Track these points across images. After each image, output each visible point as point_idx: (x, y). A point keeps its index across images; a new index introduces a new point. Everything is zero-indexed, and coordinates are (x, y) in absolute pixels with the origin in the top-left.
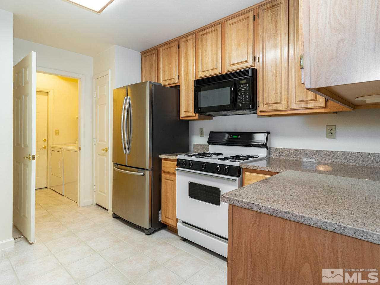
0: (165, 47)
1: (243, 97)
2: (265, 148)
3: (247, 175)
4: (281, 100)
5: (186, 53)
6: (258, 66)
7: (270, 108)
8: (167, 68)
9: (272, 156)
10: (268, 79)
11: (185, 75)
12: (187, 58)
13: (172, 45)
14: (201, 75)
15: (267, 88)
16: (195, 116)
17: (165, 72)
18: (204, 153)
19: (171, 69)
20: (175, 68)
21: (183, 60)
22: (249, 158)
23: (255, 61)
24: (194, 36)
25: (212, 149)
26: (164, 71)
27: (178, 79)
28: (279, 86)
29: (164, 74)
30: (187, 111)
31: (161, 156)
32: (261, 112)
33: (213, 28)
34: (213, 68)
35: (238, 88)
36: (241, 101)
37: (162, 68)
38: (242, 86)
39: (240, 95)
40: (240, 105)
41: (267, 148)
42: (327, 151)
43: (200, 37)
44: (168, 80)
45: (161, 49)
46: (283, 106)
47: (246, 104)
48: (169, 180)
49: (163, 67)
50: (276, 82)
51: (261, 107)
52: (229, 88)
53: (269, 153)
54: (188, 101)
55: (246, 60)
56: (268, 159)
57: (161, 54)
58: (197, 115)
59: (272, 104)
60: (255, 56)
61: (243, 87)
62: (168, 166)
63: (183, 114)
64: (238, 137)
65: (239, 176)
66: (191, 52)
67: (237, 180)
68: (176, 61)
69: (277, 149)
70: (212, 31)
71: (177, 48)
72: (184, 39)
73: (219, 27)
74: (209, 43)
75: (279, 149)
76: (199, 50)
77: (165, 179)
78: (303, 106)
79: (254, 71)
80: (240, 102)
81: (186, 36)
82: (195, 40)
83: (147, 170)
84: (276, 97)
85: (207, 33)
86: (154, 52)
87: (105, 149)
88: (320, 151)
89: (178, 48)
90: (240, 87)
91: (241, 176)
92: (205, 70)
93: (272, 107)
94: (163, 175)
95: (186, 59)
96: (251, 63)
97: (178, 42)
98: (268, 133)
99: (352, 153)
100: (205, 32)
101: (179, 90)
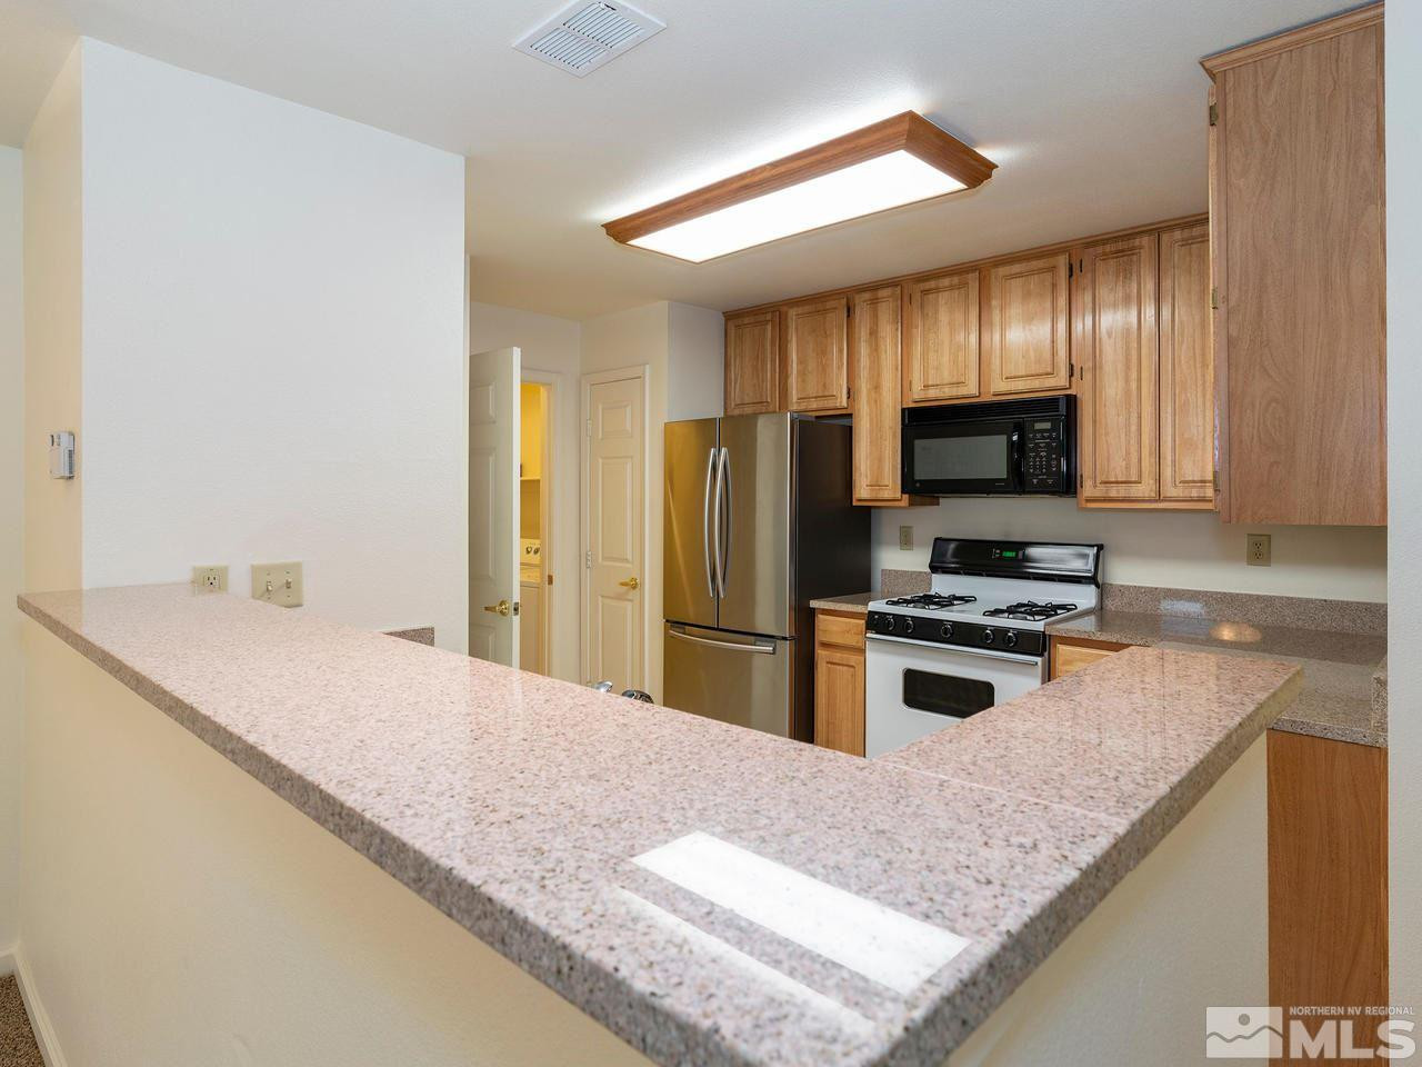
0: (807, 308)
1: (1041, 462)
2: (1093, 586)
3: (1063, 651)
4: (1140, 476)
5: (874, 333)
6: (1082, 390)
7: (1113, 493)
8: (812, 365)
9: (1110, 604)
10: (1106, 425)
11: (869, 391)
12: (877, 345)
13: (829, 305)
14: (919, 394)
15: (1105, 446)
16: (900, 500)
17: (804, 374)
18: (925, 596)
19: (824, 369)
20: (840, 368)
21: (863, 350)
22: (1059, 612)
23: (1071, 375)
24: (899, 292)
25: (943, 585)
26: (802, 374)
27: (848, 398)
28: (1133, 441)
29: (804, 381)
30: (875, 485)
31: (814, 604)
32: (1088, 501)
33: (956, 280)
34: (955, 380)
35: (1029, 439)
36: (1038, 472)
37: (795, 365)
38: (1038, 436)
39: (1034, 458)
40: (1035, 481)
41: (1098, 586)
42: (1250, 596)
43: (917, 297)
44: (816, 397)
45: (792, 312)
46: (1145, 489)
47: (1050, 482)
48: (839, 664)
49: (800, 362)
50: (1128, 434)
51: (1088, 489)
52: (1005, 437)
53: (1101, 598)
54: (880, 460)
55: (1049, 370)
56: (1099, 611)
57: (792, 326)
58: (906, 496)
59: (1117, 482)
60: (1073, 362)
61: (1044, 438)
62: (835, 628)
63: (862, 491)
64: (1017, 555)
65: (1041, 655)
66: (888, 332)
67: (1040, 664)
68: (841, 351)
69: (1123, 589)
70: (951, 288)
71: (846, 315)
72: (867, 296)
73: (973, 278)
74: (944, 317)
75: (1128, 587)
76: (915, 330)
77: (828, 663)
78: (1194, 493)
79: (1072, 401)
80: (1034, 475)
81: (873, 288)
82: (899, 302)
83: (785, 639)
84: (1128, 468)
85: (937, 290)
86: (769, 317)
87: (627, 581)
88: (1231, 595)
89: (848, 316)
90: (1034, 438)
91: (1046, 654)
92: (930, 383)
93: (1118, 491)
94: (821, 653)
95: (875, 350)
96: (1060, 380)
97: (848, 299)
98: (1100, 547)
99: (1308, 601)
100: (932, 284)
101: (851, 428)
